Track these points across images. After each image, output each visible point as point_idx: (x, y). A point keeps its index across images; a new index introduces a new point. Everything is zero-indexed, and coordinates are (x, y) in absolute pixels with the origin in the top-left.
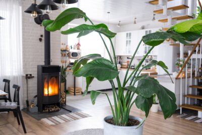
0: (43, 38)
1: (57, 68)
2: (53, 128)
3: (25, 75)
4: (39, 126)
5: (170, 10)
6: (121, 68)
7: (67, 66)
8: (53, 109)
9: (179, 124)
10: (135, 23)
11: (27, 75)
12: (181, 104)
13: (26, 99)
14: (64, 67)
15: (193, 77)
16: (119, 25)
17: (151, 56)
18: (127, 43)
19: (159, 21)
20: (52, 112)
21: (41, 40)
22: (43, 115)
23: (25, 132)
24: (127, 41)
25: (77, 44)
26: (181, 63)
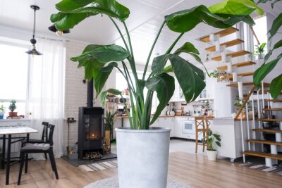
0: (87, 80)
1: (101, 111)
2: (91, 175)
3: (66, 119)
4: (75, 172)
5: (224, 46)
6: (175, 115)
7: (114, 112)
8: (95, 156)
9: (242, 173)
12: (243, 150)
13: (67, 145)
14: (111, 114)
15: (256, 120)
17: (208, 100)
19: (212, 59)
20: (93, 159)
21: (84, 82)
22: (82, 161)
23: (57, 178)
25: (126, 89)
26: (241, 103)
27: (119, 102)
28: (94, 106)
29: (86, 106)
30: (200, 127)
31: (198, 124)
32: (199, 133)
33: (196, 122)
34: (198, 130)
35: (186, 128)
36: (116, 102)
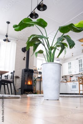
0: (25, 59)
10: (72, 56)
11: (16, 76)
16: (64, 58)
18: (69, 68)
21: (24, 59)
24: (69, 67)
27: (38, 74)
35: (73, 88)
36: (37, 73)
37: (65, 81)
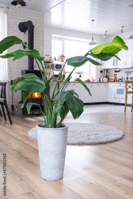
0: (27, 45)
3: (10, 81)
6: (108, 81)
7: (50, 78)
10: (122, 31)
11: (12, 81)
13: (12, 104)
14: (48, 79)
16: (105, 35)
23: (11, 123)
25: (61, 55)
27: (55, 68)
28: (34, 69)
29: (27, 69)
30: (130, 90)
31: (128, 87)
32: (128, 95)
33: (126, 85)
34: (127, 92)
35: (117, 93)
36: (52, 68)
37: (105, 80)
